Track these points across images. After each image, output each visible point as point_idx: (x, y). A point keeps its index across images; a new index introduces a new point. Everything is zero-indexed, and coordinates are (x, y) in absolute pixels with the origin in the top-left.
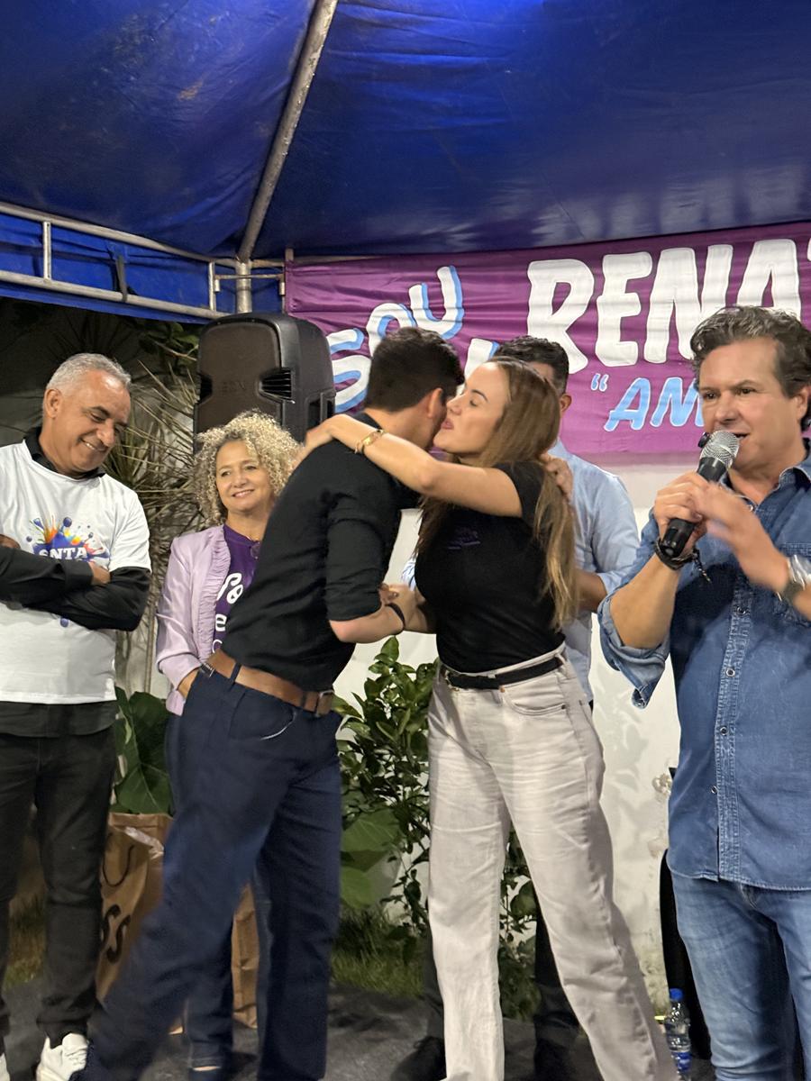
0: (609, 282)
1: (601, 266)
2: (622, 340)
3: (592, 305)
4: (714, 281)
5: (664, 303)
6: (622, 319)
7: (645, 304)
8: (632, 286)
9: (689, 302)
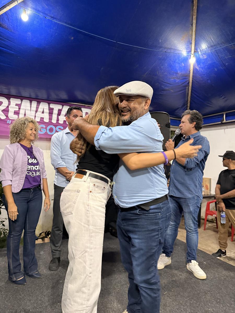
0: (11, 103)
1: (10, 100)
2: (14, 114)
3: (8, 107)
4: (33, 107)
5: (23, 109)
6: (15, 111)
7: (19, 109)
8: (16, 105)
9: (29, 110)
